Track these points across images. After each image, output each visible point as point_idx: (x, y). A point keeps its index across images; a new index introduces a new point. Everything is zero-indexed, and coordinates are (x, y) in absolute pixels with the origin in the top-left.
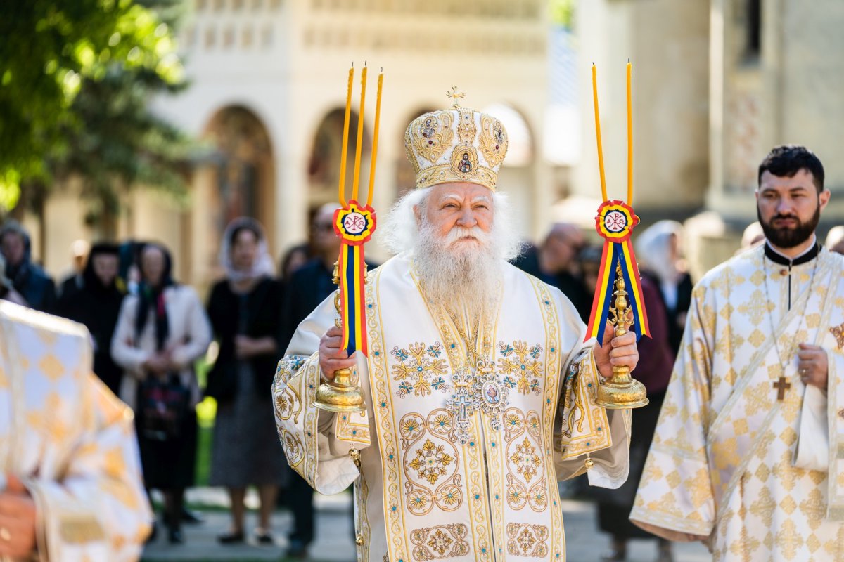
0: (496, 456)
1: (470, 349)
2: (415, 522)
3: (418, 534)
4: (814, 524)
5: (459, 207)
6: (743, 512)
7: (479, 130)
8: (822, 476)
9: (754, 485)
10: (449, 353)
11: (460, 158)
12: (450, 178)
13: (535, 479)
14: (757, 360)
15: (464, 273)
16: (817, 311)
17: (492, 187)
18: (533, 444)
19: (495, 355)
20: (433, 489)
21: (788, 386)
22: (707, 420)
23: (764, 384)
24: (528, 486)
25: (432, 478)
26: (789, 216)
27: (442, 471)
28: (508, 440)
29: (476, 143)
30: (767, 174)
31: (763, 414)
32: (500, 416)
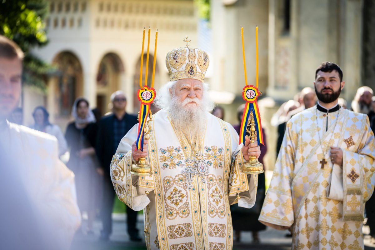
0: (204, 195)
1: (193, 149)
2: (169, 222)
3: (171, 228)
4: (333, 221)
5: (189, 89)
6: (306, 216)
7: (197, 56)
9: (311, 206)
10: (184, 151)
11: (189, 68)
12: (185, 77)
13: (220, 204)
14: (313, 152)
15: (191, 117)
16: (339, 131)
17: (203, 81)
18: (219, 189)
19: (204, 152)
20: (177, 208)
21: (326, 163)
23: (316, 162)
24: (217, 207)
25: (177, 203)
26: (329, 89)
27: (181, 201)
28: (209, 188)
29: (196, 62)
30: (320, 71)
31: (314, 174)
32: (206, 177)
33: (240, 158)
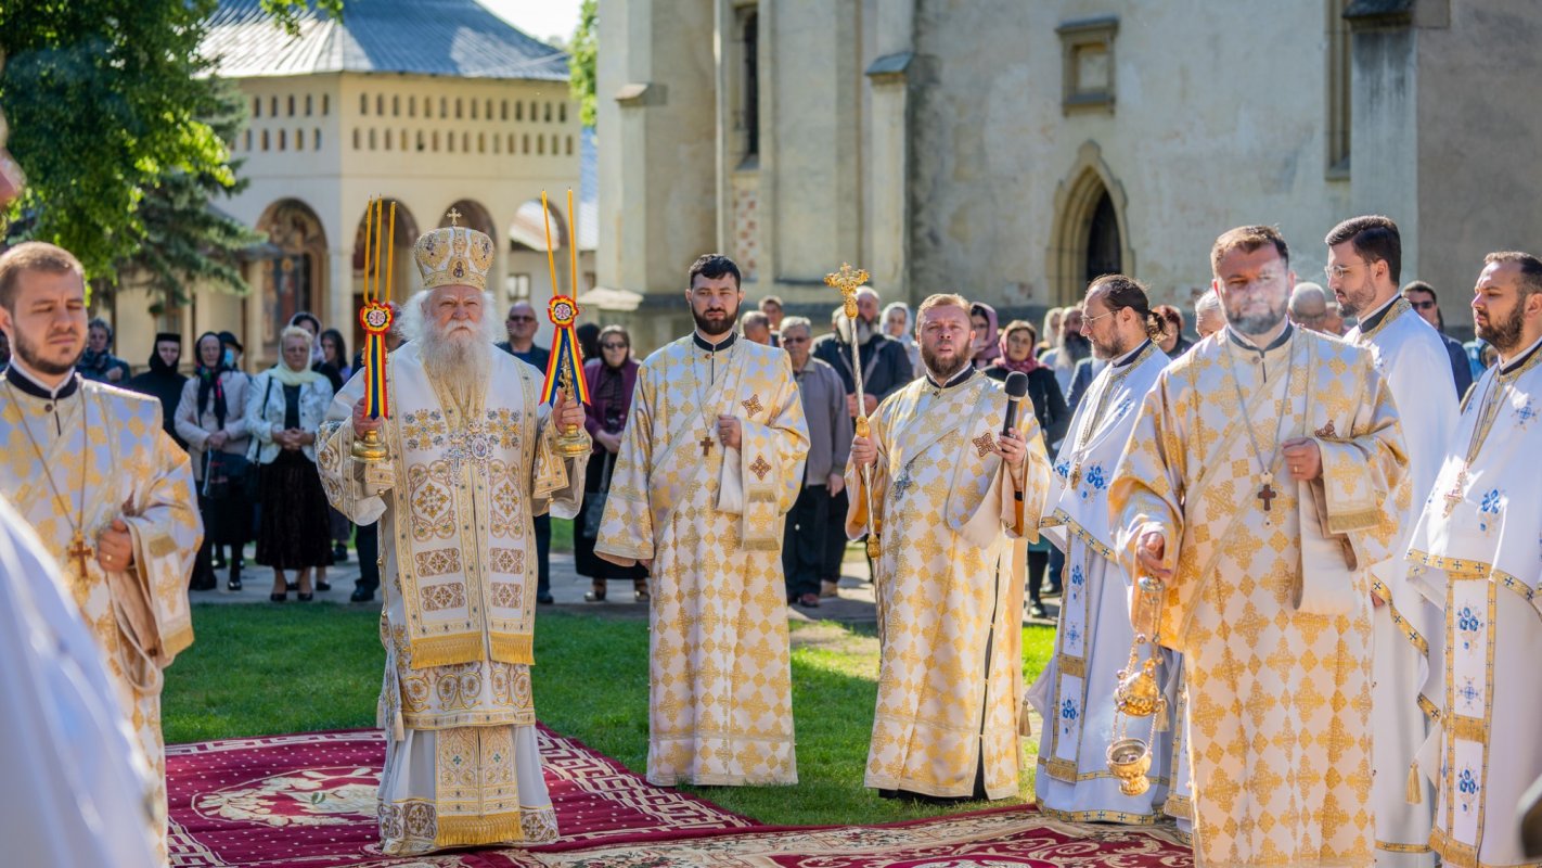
0: (482, 496)
1: (464, 414)
2: (419, 547)
3: (421, 556)
4: (728, 553)
5: (455, 304)
6: (675, 544)
7: (469, 243)
8: (738, 516)
9: (684, 523)
10: (447, 417)
11: (455, 266)
12: (447, 282)
13: (513, 514)
14: (686, 426)
15: (459, 356)
16: (733, 387)
17: (481, 288)
18: (512, 487)
19: (484, 418)
20: (433, 521)
21: (712, 444)
22: (649, 472)
23: (692, 444)
24: (508, 520)
25: (433, 513)
26: (719, 309)
27: (440, 508)
28: (492, 483)
29: (467, 254)
30: (700, 277)
31: (690, 467)
32: (486, 466)
33: (550, 429)
